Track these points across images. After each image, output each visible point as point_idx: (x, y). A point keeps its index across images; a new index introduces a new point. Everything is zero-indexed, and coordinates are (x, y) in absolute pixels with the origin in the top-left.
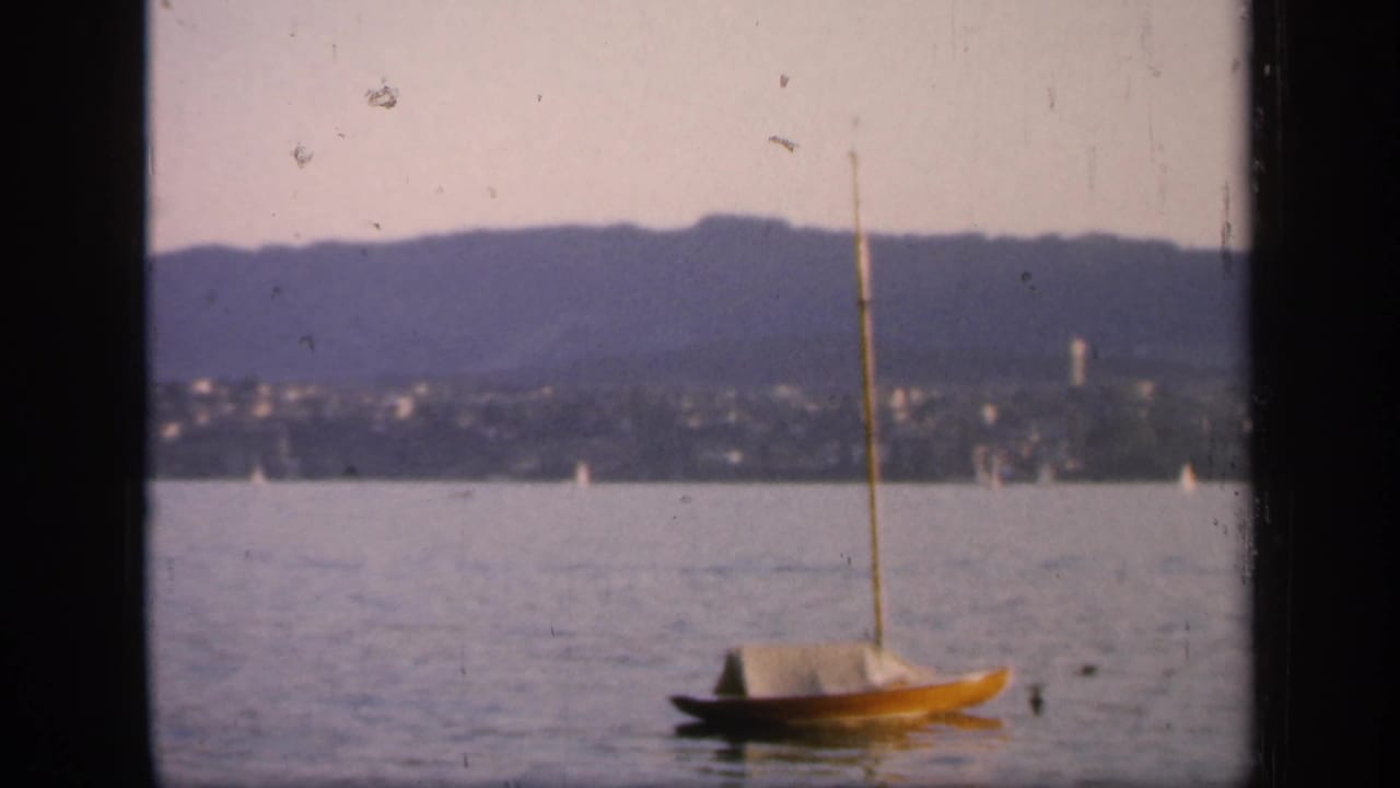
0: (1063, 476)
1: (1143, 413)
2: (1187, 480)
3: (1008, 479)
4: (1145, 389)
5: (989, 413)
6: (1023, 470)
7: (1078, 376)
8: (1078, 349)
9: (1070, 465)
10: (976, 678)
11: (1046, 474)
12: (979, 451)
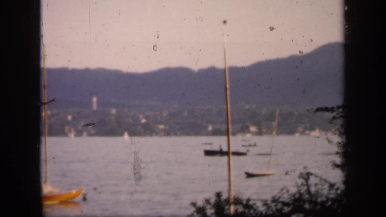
0: (90, 135)
1: (113, 118)
2: (126, 136)
3: (76, 136)
4: (114, 111)
5: (70, 117)
6: (79, 133)
7: (95, 107)
8: (95, 100)
9: (93, 132)
10: (74, 192)
11: (85, 134)
12: (67, 128)
